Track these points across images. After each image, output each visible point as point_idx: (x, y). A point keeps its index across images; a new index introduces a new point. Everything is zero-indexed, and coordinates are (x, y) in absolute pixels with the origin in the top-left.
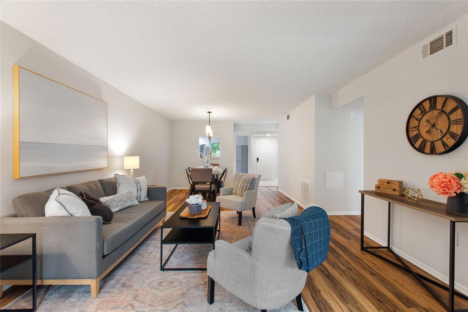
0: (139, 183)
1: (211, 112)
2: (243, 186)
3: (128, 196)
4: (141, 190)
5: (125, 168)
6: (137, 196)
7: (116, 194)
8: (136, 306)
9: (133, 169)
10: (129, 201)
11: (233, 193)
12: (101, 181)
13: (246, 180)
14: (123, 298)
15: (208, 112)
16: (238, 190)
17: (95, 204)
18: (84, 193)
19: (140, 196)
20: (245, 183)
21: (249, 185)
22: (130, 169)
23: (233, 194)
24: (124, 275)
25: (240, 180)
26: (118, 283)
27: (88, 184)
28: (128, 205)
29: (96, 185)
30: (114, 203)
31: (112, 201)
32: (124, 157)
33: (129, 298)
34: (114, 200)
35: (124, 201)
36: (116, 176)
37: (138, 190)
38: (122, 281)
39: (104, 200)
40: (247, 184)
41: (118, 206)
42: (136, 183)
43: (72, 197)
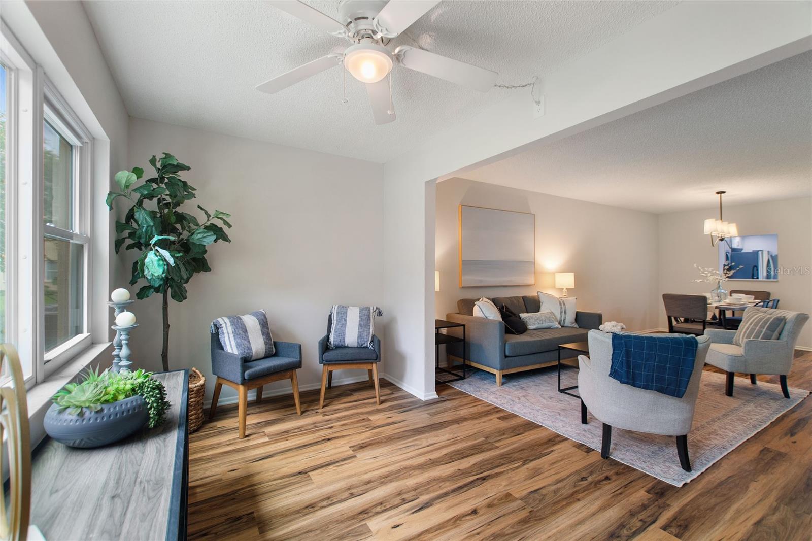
0: (564, 304)
1: (724, 192)
2: (753, 330)
3: (548, 316)
4: (565, 312)
5: (557, 287)
6: (560, 318)
7: (539, 311)
8: (521, 399)
9: (566, 289)
10: (548, 321)
11: (732, 342)
12: (524, 298)
13: (761, 320)
14: (516, 393)
15: (718, 193)
16: (741, 337)
17: (511, 316)
18: (506, 306)
19: (564, 320)
20: (756, 325)
21: (764, 330)
22: (563, 289)
23: (733, 344)
24: (526, 383)
25: (750, 319)
26: (518, 385)
27: (510, 299)
28: (546, 325)
29: (518, 301)
30: (531, 321)
31: (530, 318)
32: (556, 274)
33: (521, 395)
34: (532, 318)
35: (542, 320)
36: (539, 293)
37: (561, 312)
38: (522, 386)
39: (523, 315)
40: (762, 327)
41: (535, 324)
42: (560, 304)
43: (490, 305)
